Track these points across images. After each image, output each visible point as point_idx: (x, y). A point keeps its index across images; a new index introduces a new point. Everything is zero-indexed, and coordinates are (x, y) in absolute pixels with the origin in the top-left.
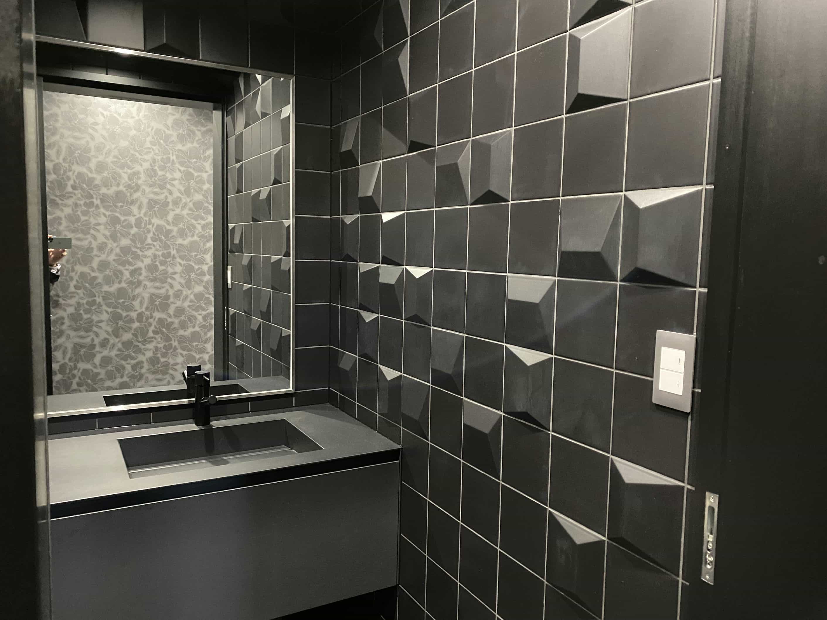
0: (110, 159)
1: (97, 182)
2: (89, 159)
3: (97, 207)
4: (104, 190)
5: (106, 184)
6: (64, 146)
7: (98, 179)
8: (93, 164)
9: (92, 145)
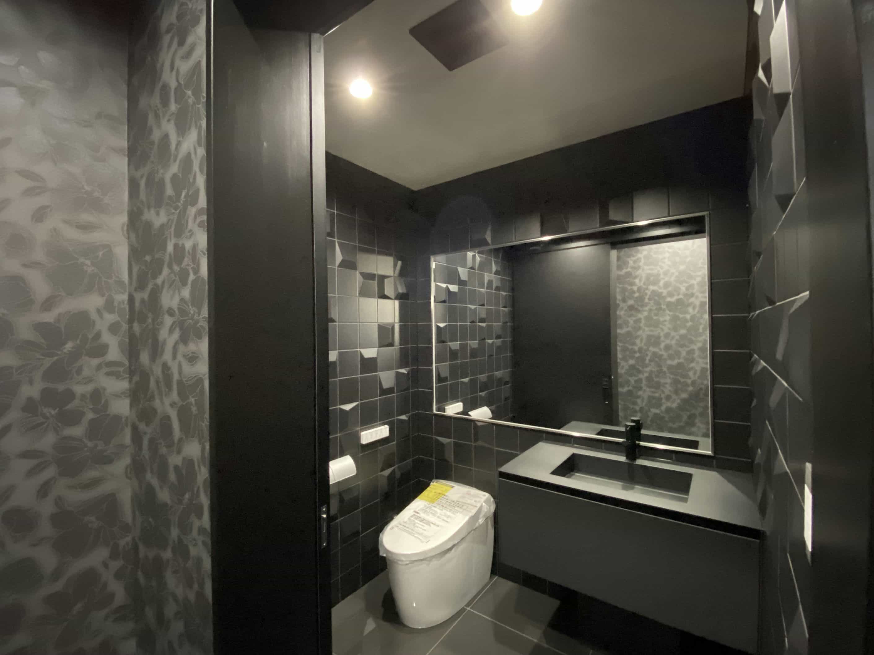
0: (673, 279)
1: (664, 294)
2: (659, 281)
3: (664, 310)
4: (669, 299)
5: (670, 295)
6: (644, 276)
7: (665, 292)
8: (661, 283)
9: (661, 271)
